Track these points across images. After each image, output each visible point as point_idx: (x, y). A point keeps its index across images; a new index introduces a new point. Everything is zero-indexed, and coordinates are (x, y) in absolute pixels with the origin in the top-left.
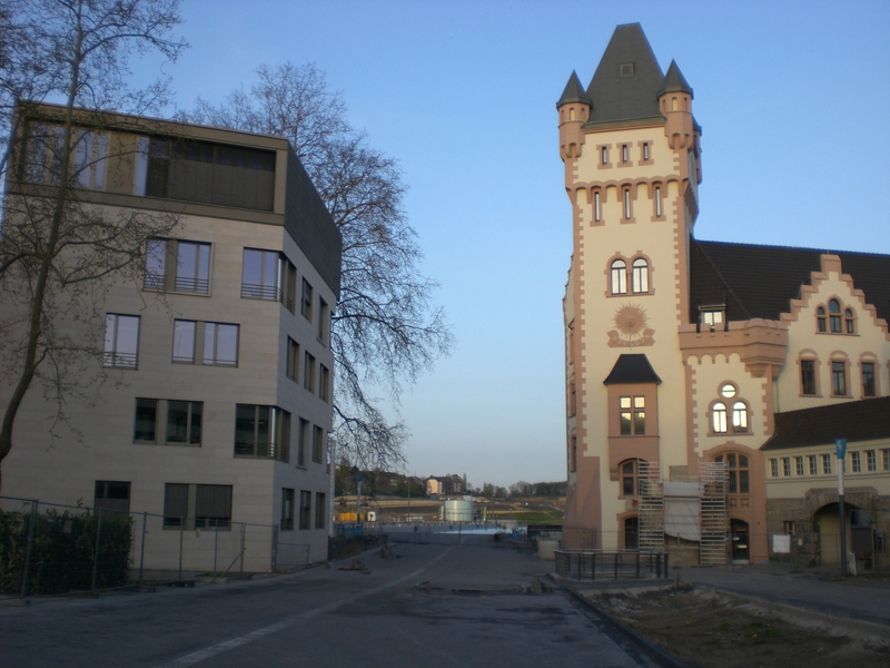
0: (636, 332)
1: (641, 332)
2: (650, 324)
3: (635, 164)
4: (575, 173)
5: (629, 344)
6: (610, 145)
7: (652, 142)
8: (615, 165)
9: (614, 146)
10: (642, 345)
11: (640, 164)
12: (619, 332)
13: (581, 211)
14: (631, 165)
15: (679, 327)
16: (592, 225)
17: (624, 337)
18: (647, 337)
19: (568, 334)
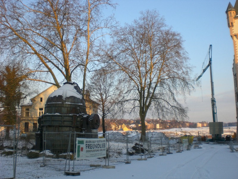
19: (235, 78)
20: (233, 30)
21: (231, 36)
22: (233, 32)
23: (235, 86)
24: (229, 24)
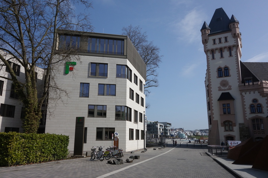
0: (226, 87)
1: (228, 87)
2: (230, 84)
3: (223, 43)
4: (206, 47)
5: (224, 90)
6: (216, 39)
7: (228, 37)
8: (217, 44)
9: (217, 39)
10: (228, 90)
11: (225, 42)
12: (221, 87)
13: (209, 56)
14: (222, 43)
15: (239, 85)
16: (212, 60)
17: (223, 88)
18: (230, 88)
19: (207, 90)
20: (207, 46)
21: (205, 51)
22: (207, 48)
23: (207, 97)
24: (203, 41)
